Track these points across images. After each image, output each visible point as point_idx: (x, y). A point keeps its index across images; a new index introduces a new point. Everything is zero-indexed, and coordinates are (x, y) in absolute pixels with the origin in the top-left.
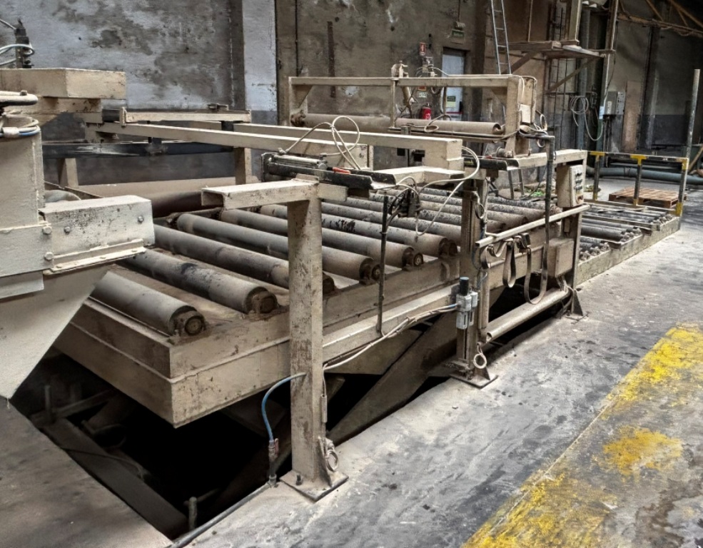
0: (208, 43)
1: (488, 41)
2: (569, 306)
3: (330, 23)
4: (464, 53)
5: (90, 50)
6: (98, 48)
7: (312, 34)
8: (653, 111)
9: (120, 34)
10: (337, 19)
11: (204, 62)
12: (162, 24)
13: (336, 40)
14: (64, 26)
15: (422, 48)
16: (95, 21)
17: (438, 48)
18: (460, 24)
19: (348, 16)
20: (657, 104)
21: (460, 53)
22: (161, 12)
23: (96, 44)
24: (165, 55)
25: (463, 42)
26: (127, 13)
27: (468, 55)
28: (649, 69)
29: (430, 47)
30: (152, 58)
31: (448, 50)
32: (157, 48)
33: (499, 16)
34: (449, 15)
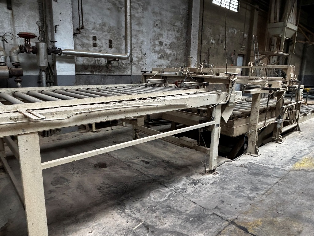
0: (181, 57)
1: (252, 52)
2: (297, 129)
3: (209, 49)
4: (243, 56)
5: (158, 60)
6: (159, 60)
7: (205, 52)
8: (304, 74)
9: (163, 56)
10: (211, 48)
11: (180, 62)
12: (172, 52)
13: (210, 54)
14: (153, 54)
15: (232, 54)
16: (159, 52)
17: (236, 54)
18: (243, 47)
19: (214, 46)
20: (306, 71)
21: (242, 56)
22: (172, 49)
23: (159, 58)
24: (172, 60)
25: (243, 52)
26: (165, 50)
27: (245, 56)
28: (303, 58)
29: (234, 54)
30: (169, 61)
31: (239, 55)
32: (170, 59)
33: (256, 43)
34: (240, 44)
